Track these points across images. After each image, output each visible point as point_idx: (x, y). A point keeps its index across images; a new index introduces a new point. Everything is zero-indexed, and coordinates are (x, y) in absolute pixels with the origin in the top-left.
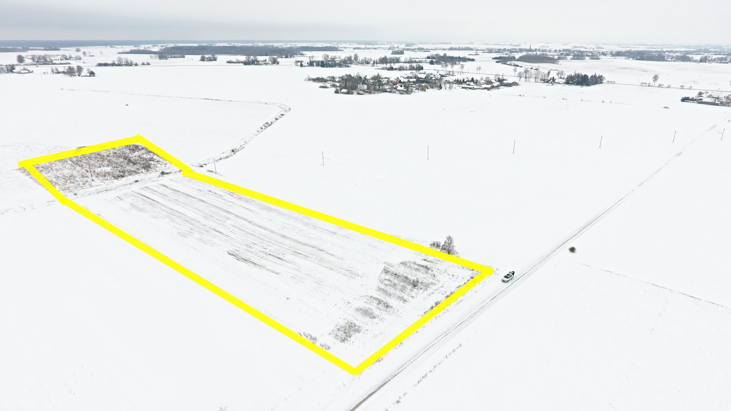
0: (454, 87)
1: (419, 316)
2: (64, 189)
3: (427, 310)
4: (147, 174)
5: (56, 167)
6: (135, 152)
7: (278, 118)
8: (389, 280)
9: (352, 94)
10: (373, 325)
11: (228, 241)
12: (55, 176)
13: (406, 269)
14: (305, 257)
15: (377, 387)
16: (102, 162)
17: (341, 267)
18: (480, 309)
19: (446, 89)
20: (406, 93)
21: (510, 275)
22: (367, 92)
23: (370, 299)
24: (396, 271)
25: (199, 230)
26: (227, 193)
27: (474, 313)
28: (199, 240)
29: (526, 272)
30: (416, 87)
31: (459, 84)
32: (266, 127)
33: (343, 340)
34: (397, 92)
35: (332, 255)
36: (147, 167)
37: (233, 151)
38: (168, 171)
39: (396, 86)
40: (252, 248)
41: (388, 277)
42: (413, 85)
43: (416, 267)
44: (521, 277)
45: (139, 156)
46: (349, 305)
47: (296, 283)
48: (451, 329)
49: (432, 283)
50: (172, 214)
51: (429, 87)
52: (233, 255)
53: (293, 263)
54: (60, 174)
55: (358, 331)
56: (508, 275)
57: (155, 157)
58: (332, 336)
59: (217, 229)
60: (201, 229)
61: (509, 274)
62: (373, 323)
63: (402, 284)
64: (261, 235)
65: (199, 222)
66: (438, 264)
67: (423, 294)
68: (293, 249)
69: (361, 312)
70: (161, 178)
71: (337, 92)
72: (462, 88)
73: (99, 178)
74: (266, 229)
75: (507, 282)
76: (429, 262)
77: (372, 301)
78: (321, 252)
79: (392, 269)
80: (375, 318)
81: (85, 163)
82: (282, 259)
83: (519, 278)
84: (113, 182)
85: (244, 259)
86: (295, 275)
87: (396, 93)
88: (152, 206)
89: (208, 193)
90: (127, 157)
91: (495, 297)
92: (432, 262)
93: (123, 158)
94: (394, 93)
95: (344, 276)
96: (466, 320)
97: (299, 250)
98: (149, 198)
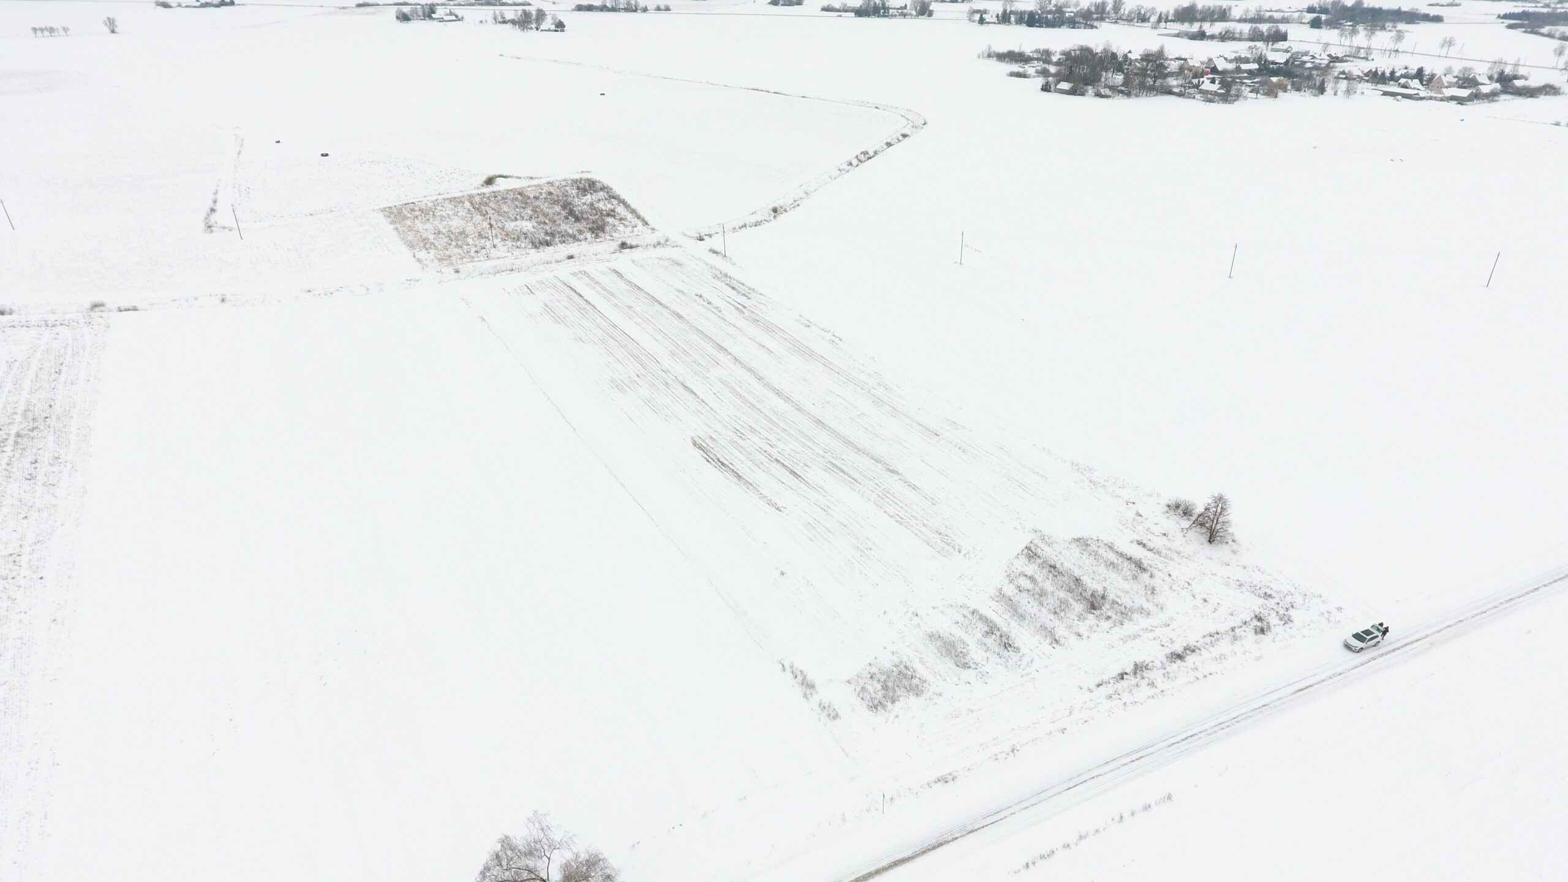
0: (1359, 92)
1: (1081, 689)
2: (441, 259)
3: (1105, 678)
4: (594, 244)
5: (441, 213)
6: (586, 195)
7: (892, 143)
8: (1032, 579)
9: (1083, 94)
10: (957, 685)
11: (702, 414)
12: (436, 229)
13: (1084, 557)
14: (852, 480)
15: (918, 848)
16: (522, 210)
17: (925, 522)
18: (1256, 709)
19: (1335, 94)
20: (1221, 100)
21: (1374, 633)
22: (1122, 92)
23: (970, 616)
24: (1055, 558)
25: (652, 380)
26: (733, 305)
27: (1234, 718)
28: (645, 403)
29: (1427, 636)
30: (1253, 86)
31: (1378, 83)
32: (861, 161)
33: (875, 706)
34: (1198, 96)
35: (913, 488)
36: (598, 229)
37: (775, 210)
38: (634, 243)
39: (1199, 82)
40: (744, 439)
41: (1031, 569)
42: (1245, 81)
43: (1112, 557)
44: (1406, 645)
45: (592, 204)
46: (916, 620)
47: (812, 540)
48: (1156, 747)
49: (1141, 610)
50: (613, 338)
51: (1289, 87)
52: (702, 449)
53: (821, 490)
54: (444, 228)
55: (917, 691)
56: (1368, 632)
57: (620, 210)
58: (852, 687)
59: (688, 384)
60: (658, 379)
61: (1372, 630)
62: (959, 679)
63: (1062, 594)
64: (774, 411)
65: (657, 361)
66: (1173, 560)
67: (1108, 632)
68: (830, 458)
69: (939, 643)
70: (617, 255)
71: (1046, 88)
72: (1382, 95)
73: (507, 242)
74: (787, 399)
75: (1358, 652)
76: (1150, 550)
77: (973, 623)
78: (892, 474)
79: (1047, 552)
80: (969, 667)
81: (493, 209)
82: (800, 477)
83: (1398, 649)
84: (529, 254)
85: (720, 462)
86: (815, 520)
87: (1194, 98)
88: (581, 314)
89: (695, 301)
90: (570, 204)
91: (1311, 686)
92: (1159, 553)
93: (561, 206)
94: (1190, 98)
95: (925, 544)
96: (1206, 730)
97: (843, 462)
98: (581, 296)
